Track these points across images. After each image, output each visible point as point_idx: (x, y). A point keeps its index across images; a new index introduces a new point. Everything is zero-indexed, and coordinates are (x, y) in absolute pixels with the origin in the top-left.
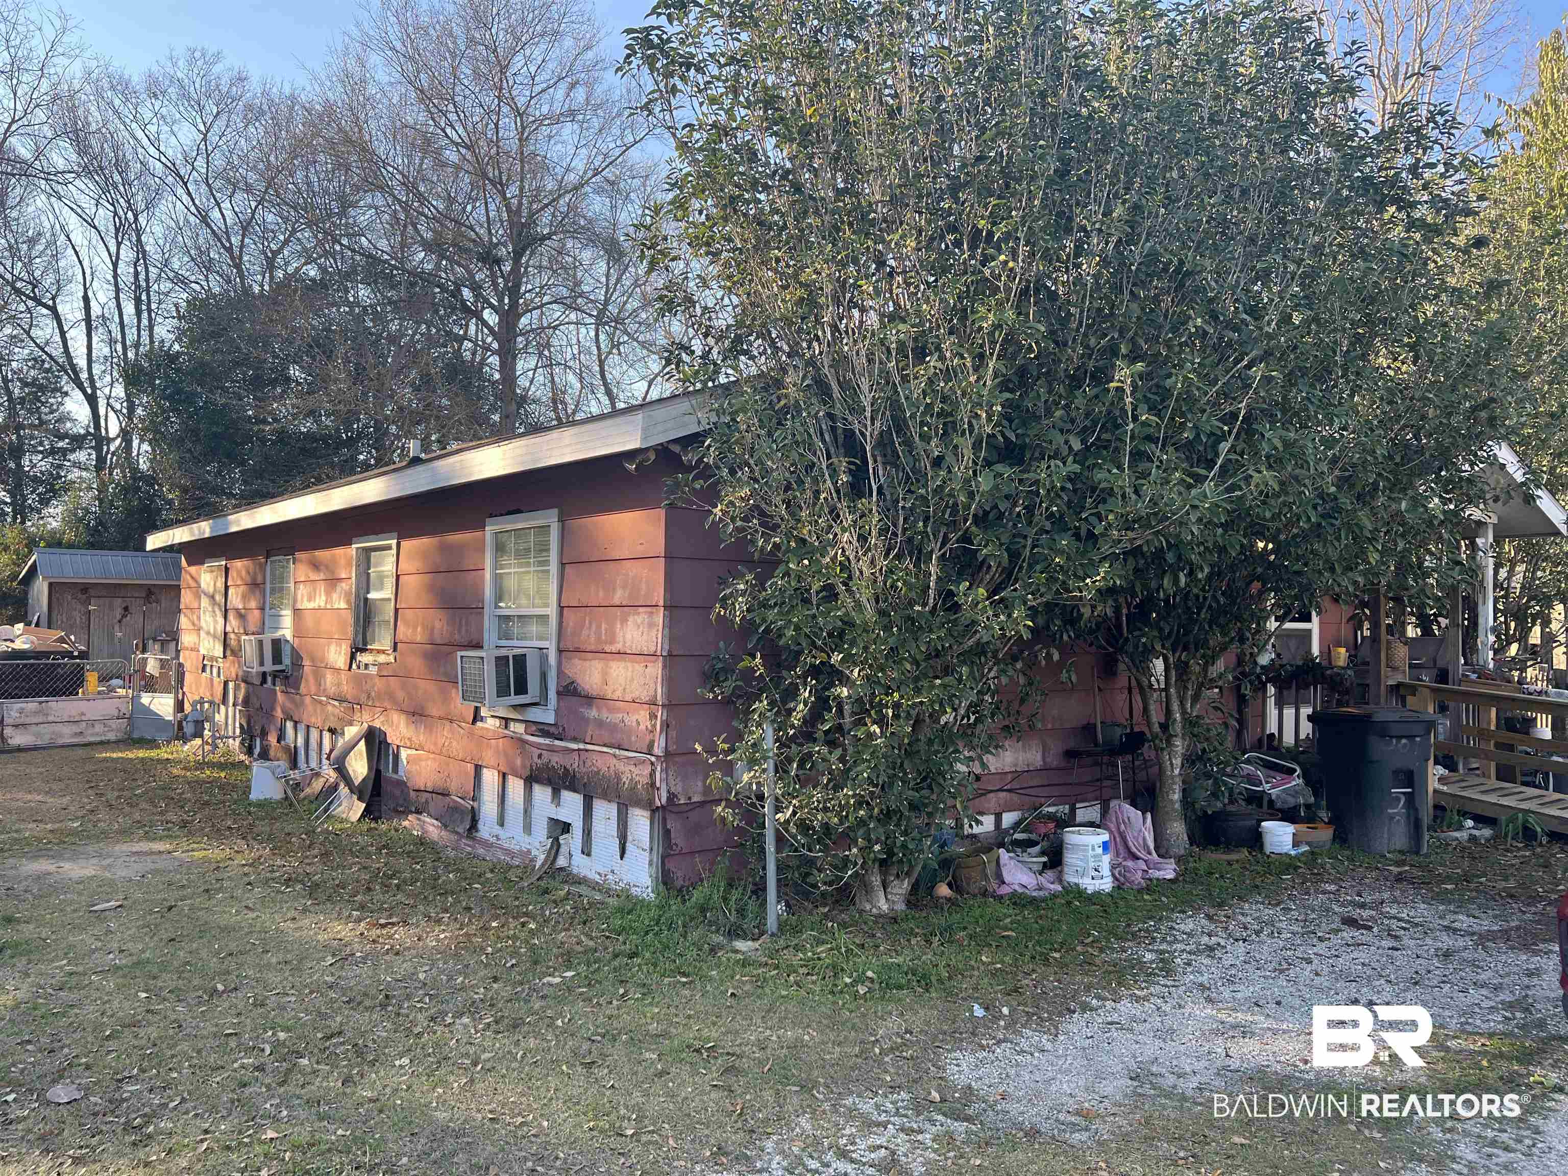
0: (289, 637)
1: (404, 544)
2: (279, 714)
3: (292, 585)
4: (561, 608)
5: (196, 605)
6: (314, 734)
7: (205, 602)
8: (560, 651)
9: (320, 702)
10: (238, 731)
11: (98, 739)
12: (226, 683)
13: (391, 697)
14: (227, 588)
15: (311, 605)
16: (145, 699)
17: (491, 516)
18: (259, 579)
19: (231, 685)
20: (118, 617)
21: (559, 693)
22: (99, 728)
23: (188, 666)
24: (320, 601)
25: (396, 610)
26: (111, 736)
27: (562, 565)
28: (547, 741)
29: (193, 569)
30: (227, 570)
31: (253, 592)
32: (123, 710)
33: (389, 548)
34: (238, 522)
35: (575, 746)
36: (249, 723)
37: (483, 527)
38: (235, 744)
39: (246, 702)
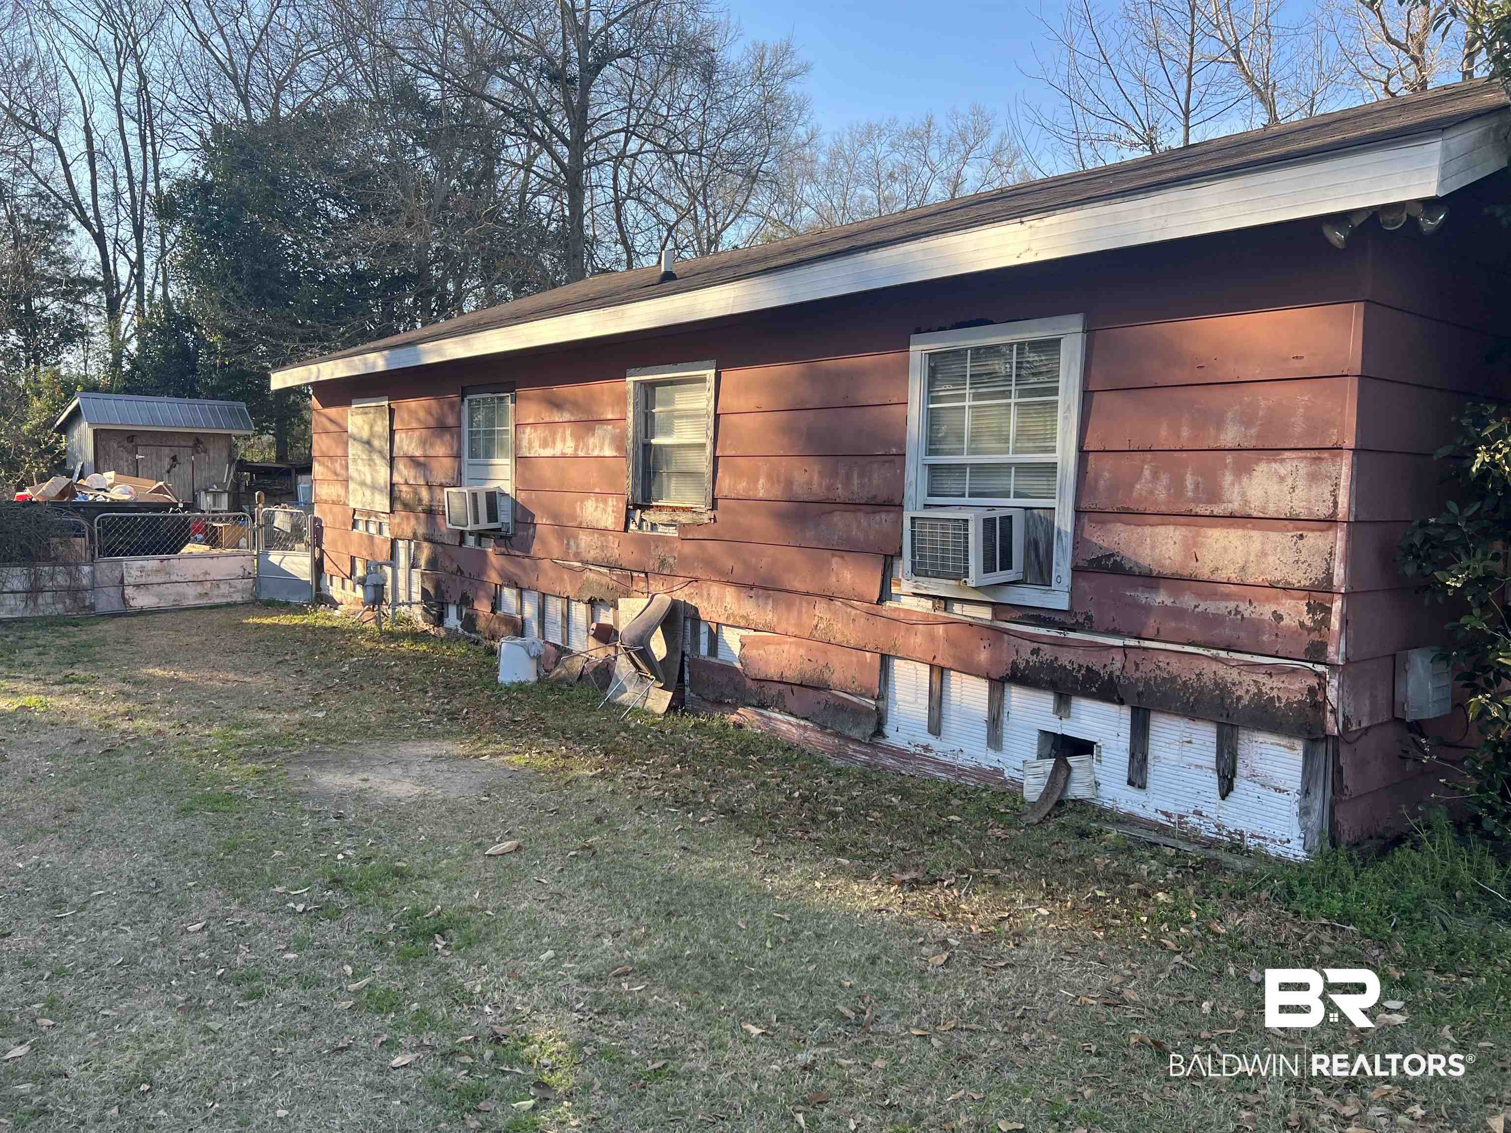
0: (508, 488)
1: (726, 375)
2: (494, 578)
3: (511, 428)
4: (1083, 453)
5: (339, 452)
6: (555, 607)
7: (354, 449)
8: (1079, 512)
9: (571, 569)
10: (417, 597)
11: (224, 600)
12: (393, 542)
13: (710, 564)
14: (392, 432)
15: (548, 452)
16: (275, 557)
17: (918, 331)
18: (451, 421)
19: (401, 544)
20: (167, 467)
21: (1076, 570)
22: (224, 589)
23: (327, 522)
24: (565, 445)
25: (716, 459)
26: (237, 598)
27: (1087, 395)
28: (1053, 633)
29: (332, 412)
30: (392, 412)
31: (440, 436)
32: (249, 570)
33: (702, 380)
34: (439, 351)
35: (1118, 642)
36: (437, 587)
37: (905, 346)
38: (417, 612)
39: (433, 563)
